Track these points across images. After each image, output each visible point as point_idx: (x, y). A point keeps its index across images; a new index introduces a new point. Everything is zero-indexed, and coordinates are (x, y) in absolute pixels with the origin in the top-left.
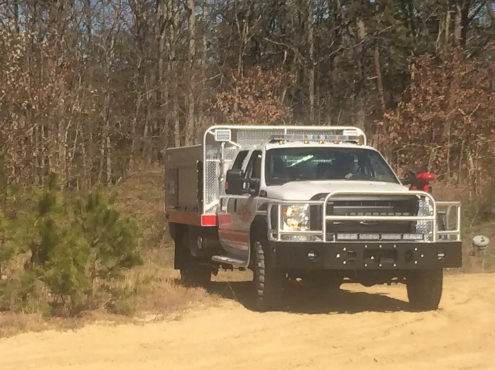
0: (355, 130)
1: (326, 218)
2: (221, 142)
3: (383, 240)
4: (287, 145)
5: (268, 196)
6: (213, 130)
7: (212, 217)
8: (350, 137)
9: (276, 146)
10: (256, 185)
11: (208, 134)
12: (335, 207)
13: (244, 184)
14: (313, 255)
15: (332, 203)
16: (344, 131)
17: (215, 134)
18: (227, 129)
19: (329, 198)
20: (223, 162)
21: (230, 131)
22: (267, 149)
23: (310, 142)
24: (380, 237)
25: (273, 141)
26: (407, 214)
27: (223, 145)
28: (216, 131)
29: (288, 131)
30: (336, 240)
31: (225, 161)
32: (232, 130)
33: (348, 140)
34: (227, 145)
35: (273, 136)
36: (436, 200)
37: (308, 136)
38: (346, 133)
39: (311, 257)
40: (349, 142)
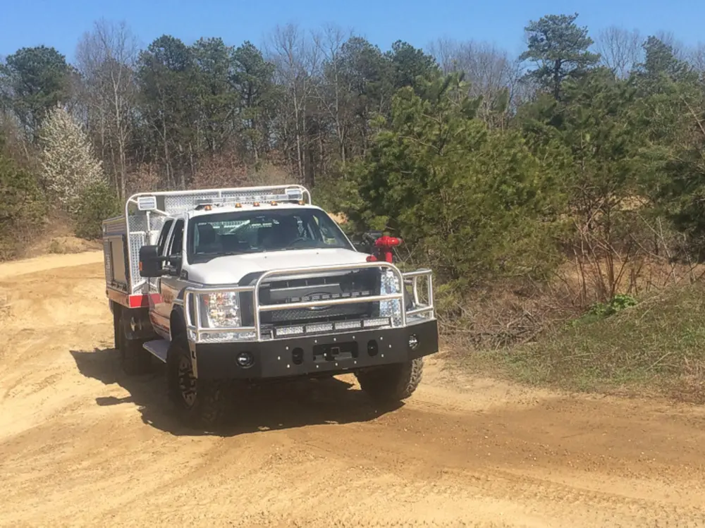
0: (298, 187)
1: (259, 308)
2: (145, 211)
3: (338, 331)
4: (215, 210)
5: (189, 278)
6: (135, 198)
7: (139, 297)
8: (290, 196)
9: (202, 212)
10: (177, 263)
11: (130, 203)
12: (271, 290)
13: (164, 262)
14: (244, 359)
15: (268, 285)
16: (286, 190)
17: (138, 202)
18: (151, 195)
19: (265, 277)
20: (149, 234)
21: (155, 198)
22: (191, 217)
23: (243, 205)
24: (334, 328)
25: (199, 208)
26: (367, 293)
27: (148, 213)
28: (139, 198)
29: (223, 193)
30: (275, 337)
31: (152, 232)
32: (158, 197)
33: (288, 199)
34: (153, 213)
35: (199, 201)
36: (402, 272)
37: (241, 197)
38: (288, 192)
39: (242, 361)
40: (290, 201)
